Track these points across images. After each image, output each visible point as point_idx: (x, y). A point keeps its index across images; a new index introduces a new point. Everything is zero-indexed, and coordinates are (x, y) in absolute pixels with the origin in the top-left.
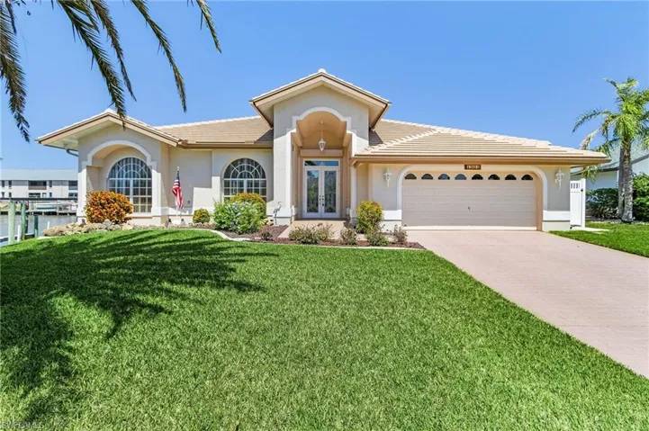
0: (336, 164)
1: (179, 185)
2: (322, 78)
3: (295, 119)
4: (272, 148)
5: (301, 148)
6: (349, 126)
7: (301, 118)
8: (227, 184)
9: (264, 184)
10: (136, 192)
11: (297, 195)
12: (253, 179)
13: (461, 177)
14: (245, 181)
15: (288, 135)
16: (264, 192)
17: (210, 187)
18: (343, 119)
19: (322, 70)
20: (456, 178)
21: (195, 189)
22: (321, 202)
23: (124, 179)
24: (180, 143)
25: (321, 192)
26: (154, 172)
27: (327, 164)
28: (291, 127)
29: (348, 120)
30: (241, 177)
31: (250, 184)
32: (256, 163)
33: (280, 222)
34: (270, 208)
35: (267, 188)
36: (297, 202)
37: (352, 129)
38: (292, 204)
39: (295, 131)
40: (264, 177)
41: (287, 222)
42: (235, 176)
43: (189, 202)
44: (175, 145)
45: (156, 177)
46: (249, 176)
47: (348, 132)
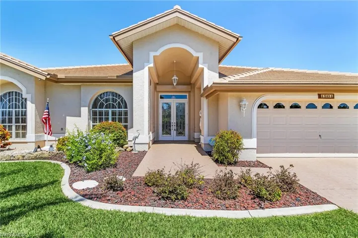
0: (184, 97)
1: (49, 115)
2: (177, 14)
3: (152, 54)
4: (132, 82)
5: (157, 84)
6: (201, 61)
7: (158, 53)
8: (95, 113)
9: (126, 113)
10: (17, 121)
11: (154, 123)
12: (117, 109)
13: (311, 106)
14: (110, 110)
15: (146, 69)
16: (126, 121)
17: (80, 116)
18: (195, 54)
19: (177, 7)
20: (307, 107)
21: (67, 117)
22: (173, 127)
23: (8, 110)
24: (48, 77)
25: (173, 120)
26: (29, 103)
27: (178, 97)
28: (148, 62)
29: (200, 55)
30: (106, 107)
31: (114, 114)
32: (119, 95)
33: (139, 148)
34: (131, 134)
35: (129, 117)
36: (153, 128)
37: (204, 63)
38: (150, 130)
39: (152, 65)
40: (126, 107)
41: (146, 148)
42: (101, 106)
43: (62, 129)
44: (44, 78)
45: (31, 108)
46: (114, 107)
47: (200, 66)
